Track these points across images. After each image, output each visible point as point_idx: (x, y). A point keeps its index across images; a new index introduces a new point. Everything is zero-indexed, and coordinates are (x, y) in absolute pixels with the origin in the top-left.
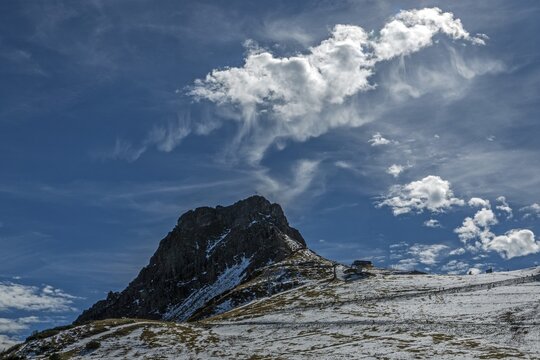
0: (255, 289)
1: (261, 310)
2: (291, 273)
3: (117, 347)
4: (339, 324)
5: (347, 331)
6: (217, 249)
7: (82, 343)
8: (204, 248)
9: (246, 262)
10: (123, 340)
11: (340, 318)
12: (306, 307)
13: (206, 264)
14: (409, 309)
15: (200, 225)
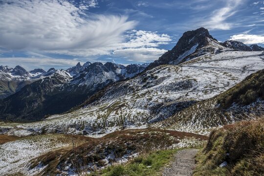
0: (195, 55)
1: (194, 62)
2: (205, 51)
3: (163, 72)
4: (207, 68)
5: (207, 70)
6: (191, 41)
7: (157, 71)
8: (188, 41)
9: (197, 45)
10: (164, 71)
11: (209, 66)
12: (203, 62)
13: (188, 45)
14: (224, 64)
15: (188, 35)
